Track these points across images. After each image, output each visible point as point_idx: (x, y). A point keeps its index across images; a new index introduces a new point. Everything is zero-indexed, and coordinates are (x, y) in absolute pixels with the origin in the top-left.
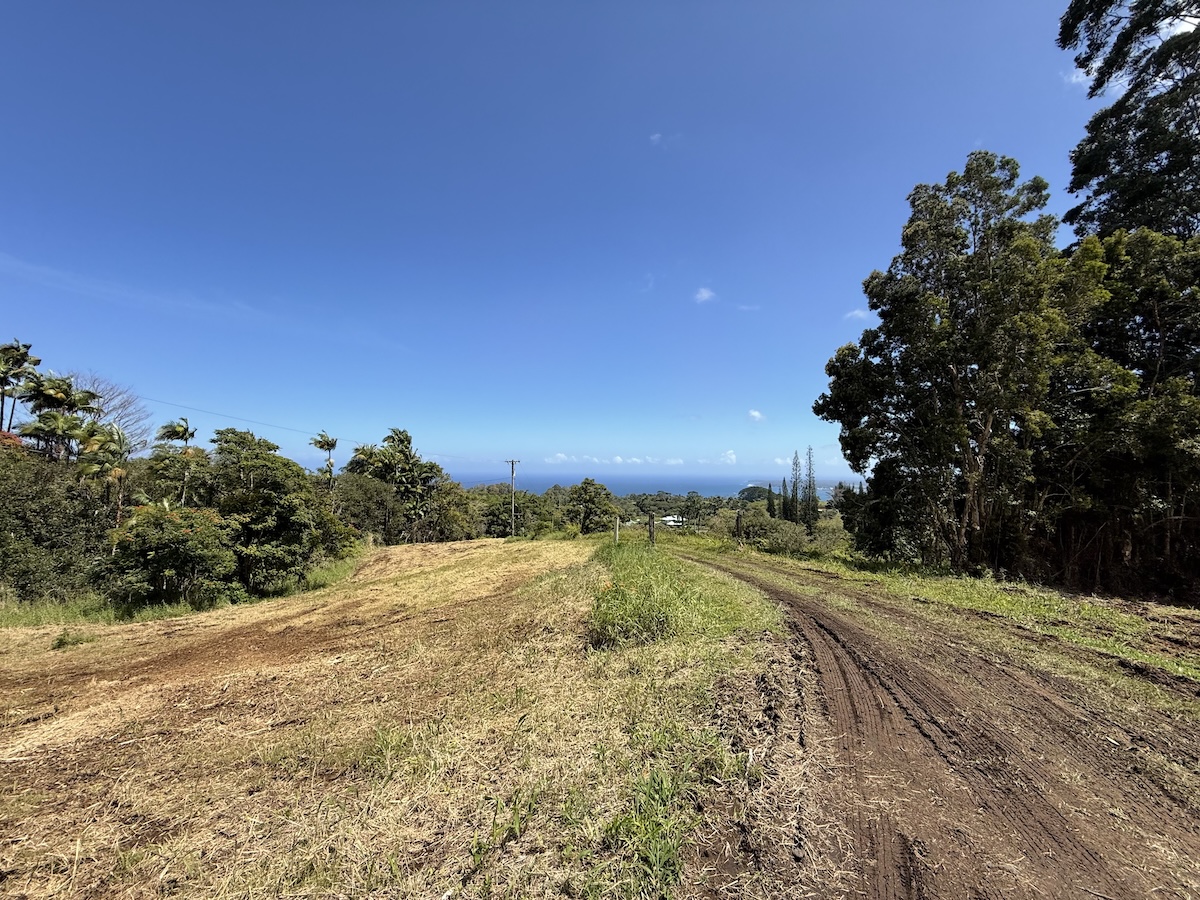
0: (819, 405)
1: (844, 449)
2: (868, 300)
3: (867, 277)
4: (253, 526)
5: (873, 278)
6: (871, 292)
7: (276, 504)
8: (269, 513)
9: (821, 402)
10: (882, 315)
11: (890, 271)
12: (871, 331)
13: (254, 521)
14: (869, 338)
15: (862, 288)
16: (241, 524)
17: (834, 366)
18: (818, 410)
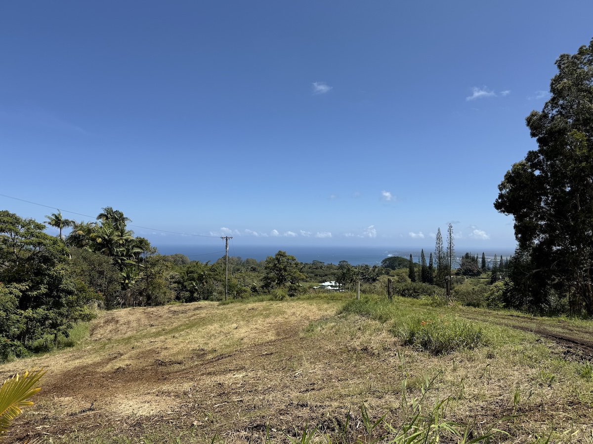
0: (499, 203)
1: (516, 234)
2: (530, 131)
3: (528, 115)
4: (30, 293)
5: (533, 115)
6: (532, 125)
7: (46, 274)
8: (42, 282)
9: (500, 201)
10: (539, 141)
11: (543, 111)
12: (533, 152)
13: (31, 289)
14: (532, 156)
15: (525, 122)
16: (21, 291)
17: (511, 176)
18: (498, 206)
